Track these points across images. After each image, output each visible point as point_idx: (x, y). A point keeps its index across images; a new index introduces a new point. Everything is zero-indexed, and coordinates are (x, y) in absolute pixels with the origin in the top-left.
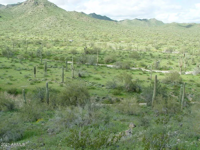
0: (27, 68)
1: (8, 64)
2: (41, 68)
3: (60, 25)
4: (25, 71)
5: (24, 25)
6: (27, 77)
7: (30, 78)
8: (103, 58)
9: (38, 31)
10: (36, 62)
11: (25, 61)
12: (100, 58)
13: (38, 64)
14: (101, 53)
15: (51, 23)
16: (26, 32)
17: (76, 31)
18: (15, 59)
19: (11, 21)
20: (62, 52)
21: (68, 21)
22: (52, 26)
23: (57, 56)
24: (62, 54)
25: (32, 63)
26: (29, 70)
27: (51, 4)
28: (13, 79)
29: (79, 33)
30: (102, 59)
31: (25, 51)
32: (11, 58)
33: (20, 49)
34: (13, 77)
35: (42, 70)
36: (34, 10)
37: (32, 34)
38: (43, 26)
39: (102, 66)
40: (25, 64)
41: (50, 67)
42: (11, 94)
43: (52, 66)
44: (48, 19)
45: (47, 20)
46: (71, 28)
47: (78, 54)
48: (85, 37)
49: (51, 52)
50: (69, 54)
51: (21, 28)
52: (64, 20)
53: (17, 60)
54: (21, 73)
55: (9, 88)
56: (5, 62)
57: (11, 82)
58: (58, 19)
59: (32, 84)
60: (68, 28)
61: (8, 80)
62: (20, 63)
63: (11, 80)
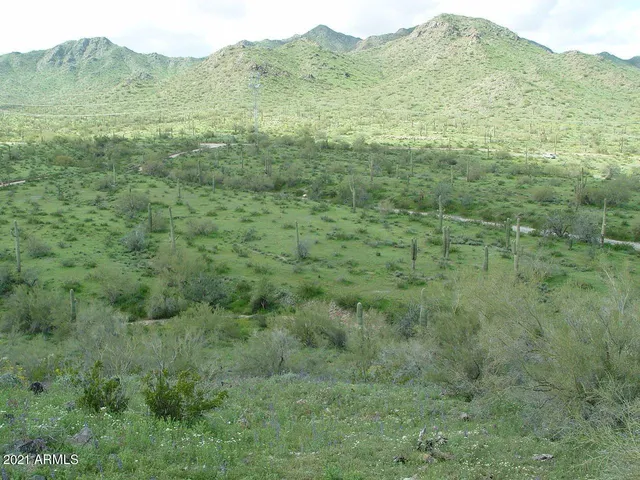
0: (398, 241)
1: (350, 228)
2: (436, 243)
3: (521, 103)
4: (392, 248)
5: (413, 101)
6: (392, 267)
7: (401, 269)
8: (630, 222)
9: (453, 122)
10: (427, 225)
11: (397, 220)
12: (621, 221)
13: (430, 231)
14: (630, 203)
15: (493, 94)
16: (418, 123)
17: (573, 122)
18: (371, 213)
19: (376, 88)
20: (510, 194)
21: (552, 85)
22: (496, 104)
23: (492, 207)
24: (508, 201)
25: (415, 226)
26: (403, 247)
27: (500, 30)
28: (357, 269)
29: (584, 128)
30: (625, 224)
31: (402, 187)
32: (362, 210)
33: (391, 180)
34: (357, 264)
35: (437, 250)
36: (444, 54)
37: (434, 129)
38: (470, 103)
39: (617, 248)
40: (396, 230)
41: (461, 240)
42: (346, 308)
43: (467, 240)
44: (487, 82)
45: (483, 85)
46: (557, 111)
47: (559, 202)
48: (598, 144)
49: (478, 193)
50: (530, 202)
51: (403, 111)
52: (537, 84)
53: (377, 215)
54: (379, 255)
55: (343, 292)
56: (345, 219)
57: (348, 277)
58: (517, 81)
59: (401, 287)
60: (548, 110)
61: (343, 273)
62: (382, 225)
63: (351, 272)
